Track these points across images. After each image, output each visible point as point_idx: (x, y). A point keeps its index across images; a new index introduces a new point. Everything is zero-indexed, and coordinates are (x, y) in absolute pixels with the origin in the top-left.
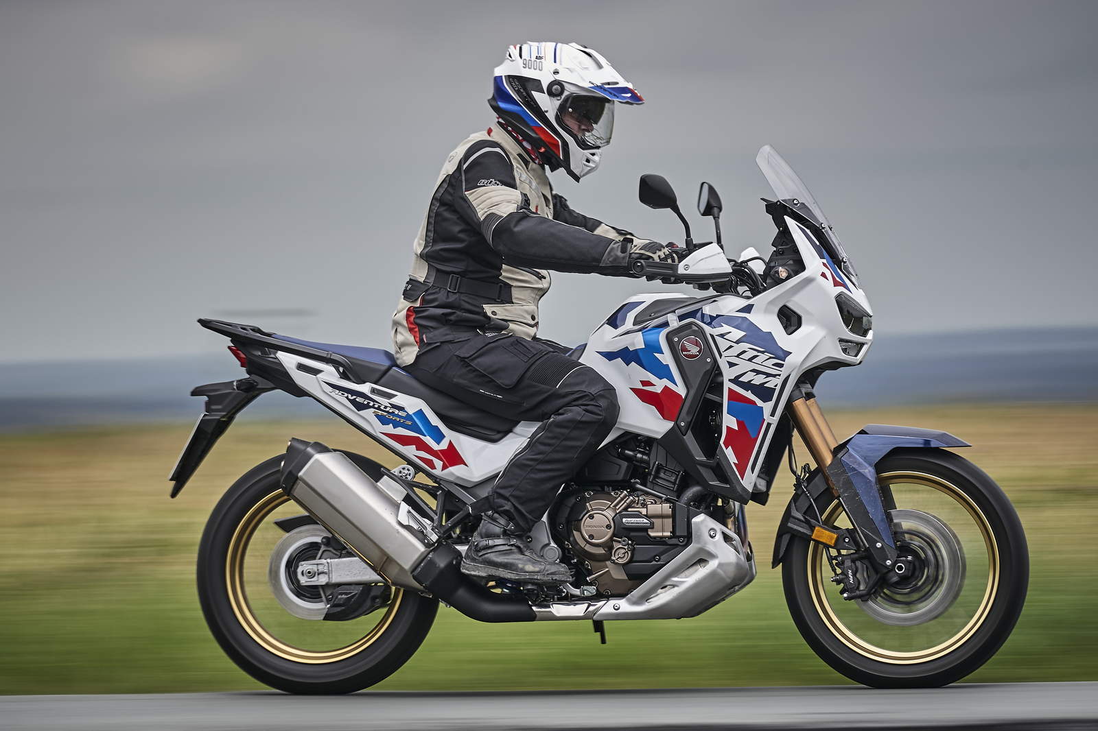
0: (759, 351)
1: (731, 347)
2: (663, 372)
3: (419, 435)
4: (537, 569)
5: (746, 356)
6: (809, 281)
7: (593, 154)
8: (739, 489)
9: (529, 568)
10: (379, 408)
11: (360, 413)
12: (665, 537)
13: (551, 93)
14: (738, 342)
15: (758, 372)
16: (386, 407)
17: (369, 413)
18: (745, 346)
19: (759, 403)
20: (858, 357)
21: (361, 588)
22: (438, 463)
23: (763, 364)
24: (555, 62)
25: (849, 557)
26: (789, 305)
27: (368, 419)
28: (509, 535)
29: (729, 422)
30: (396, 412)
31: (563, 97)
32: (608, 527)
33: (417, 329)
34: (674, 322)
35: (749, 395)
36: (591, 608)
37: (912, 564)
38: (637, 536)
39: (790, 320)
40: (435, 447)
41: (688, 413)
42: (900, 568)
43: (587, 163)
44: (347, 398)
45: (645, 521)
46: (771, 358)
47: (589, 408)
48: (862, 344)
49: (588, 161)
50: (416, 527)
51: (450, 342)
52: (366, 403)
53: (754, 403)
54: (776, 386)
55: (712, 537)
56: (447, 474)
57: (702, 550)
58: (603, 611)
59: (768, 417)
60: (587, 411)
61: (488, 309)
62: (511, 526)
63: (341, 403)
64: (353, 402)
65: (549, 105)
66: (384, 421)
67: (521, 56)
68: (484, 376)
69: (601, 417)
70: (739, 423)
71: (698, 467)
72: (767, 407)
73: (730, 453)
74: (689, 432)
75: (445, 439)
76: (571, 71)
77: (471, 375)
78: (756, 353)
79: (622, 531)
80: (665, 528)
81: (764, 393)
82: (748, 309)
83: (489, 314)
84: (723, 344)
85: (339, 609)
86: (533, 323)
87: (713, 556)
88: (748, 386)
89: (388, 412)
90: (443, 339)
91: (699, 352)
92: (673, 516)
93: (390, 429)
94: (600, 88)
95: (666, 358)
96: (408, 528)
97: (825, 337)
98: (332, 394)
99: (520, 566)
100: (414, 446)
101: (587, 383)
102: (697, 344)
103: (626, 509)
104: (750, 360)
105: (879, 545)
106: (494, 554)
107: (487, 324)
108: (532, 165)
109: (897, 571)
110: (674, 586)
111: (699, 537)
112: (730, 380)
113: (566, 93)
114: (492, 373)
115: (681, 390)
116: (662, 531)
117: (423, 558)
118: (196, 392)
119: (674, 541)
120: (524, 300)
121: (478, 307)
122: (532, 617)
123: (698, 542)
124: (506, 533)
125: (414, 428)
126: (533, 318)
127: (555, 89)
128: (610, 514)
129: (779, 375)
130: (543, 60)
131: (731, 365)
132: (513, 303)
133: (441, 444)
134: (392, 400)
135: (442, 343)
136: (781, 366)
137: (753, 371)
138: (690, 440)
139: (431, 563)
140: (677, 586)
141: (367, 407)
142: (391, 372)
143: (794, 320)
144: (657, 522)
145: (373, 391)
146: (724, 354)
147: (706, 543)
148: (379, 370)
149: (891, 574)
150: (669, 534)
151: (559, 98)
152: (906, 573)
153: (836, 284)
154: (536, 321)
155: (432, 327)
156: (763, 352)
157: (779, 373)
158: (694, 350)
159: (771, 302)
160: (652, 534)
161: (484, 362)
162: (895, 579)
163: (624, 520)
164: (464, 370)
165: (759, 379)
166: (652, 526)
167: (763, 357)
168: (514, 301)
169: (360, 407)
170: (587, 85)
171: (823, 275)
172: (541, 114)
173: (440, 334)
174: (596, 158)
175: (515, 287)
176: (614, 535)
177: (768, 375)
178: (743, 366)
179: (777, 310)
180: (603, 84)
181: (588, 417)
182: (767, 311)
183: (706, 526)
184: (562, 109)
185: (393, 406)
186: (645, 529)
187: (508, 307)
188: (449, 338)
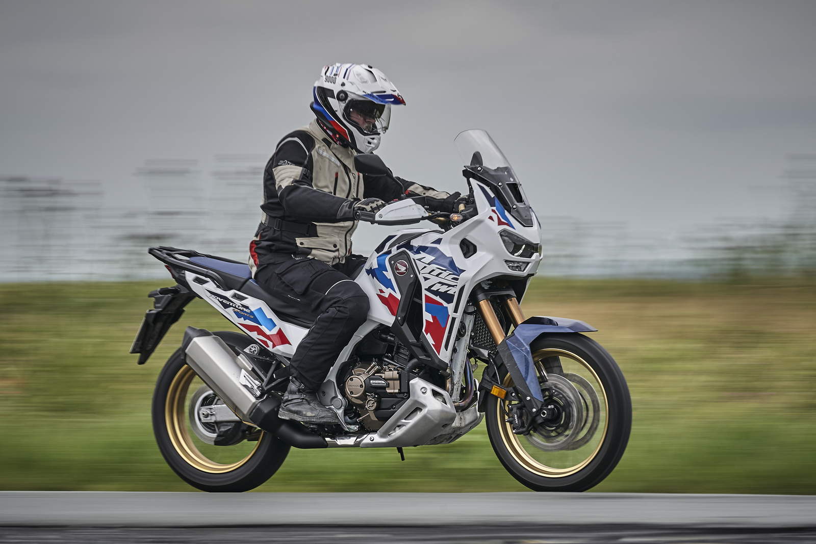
0: (442, 270)
1: (425, 267)
2: (388, 284)
3: (258, 325)
4: (314, 415)
5: (435, 273)
6: (479, 222)
7: (373, 139)
8: (437, 361)
9: (309, 414)
10: (235, 307)
11: (226, 310)
12: (396, 393)
13: (339, 99)
14: (429, 264)
15: (443, 284)
16: (239, 306)
17: (230, 310)
18: (434, 266)
19: (445, 304)
20: (525, 271)
21: (233, 424)
22: (270, 344)
23: (446, 278)
24: (344, 78)
25: (515, 406)
26: (467, 238)
27: (230, 313)
28: (301, 392)
29: (427, 317)
30: (245, 309)
31: (347, 101)
32: (361, 386)
33: (256, 256)
34: (394, 251)
35: (438, 299)
36: (358, 440)
37: (551, 411)
38: (379, 392)
39: (468, 248)
40: (268, 332)
41: (402, 311)
42: (544, 414)
43: (369, 145)
44: (218, 300)
45: (383, 382)
46: (450, 274)
47: (341, 309)
48: (528, 263)
49: (369, 143)
50: (250, 386)
51: (273, 264)
52: (228, 303)
53: (441, 304)
54: (455, 293)
55: (423, 393)
56: (276, 350)
57: (416, 402)
58: (364, 442)
59: (452, 313)
60: (339, 311)
61: (298, 241)
62: (302, 386)
63: (215, 303)
64: (221, 303)
65: (338, 106)
66: (239, 316)
67: (325, 74)
68: (288, 286)
69: (347, 315)
70: (434, 318)
71: (413, 347)
72: (451, 307)
73: (429, 337)
74: (405, 324)
75: (276, 327)
76: (352, 84)
77: (283, 285)
78: (441, 271)
79: (369, 389)
80: (395, 388)
81: (448, 298)
82: (438, 241)
83: (298, 244)
84: (420, 265)
85: (221, 438)
86: (334, 249)
87: (424, 406)
88: (436, 293)
89: (240, 309)
90: (268, 262)
91: (406, 270)
92: (400, 379)
93: (242, 320)
94: (371, 95)
95: (389, 274)
96: (245, 386)
97: (493, 259)
98: (211, 298)
99: (304, 413)
100: (256, 332)
101: (342, 292)
102: (405, 266)
103: (374, 374)
104: (437, 276)
105: (528, 398)
106: (291, 405)
107: (296, 251)
108: (333, 145)
109: (542, 415)
110: (403, 425)
111: (414, 393)
112: (425, 289)
113: (349, 99)
114: (292, 284)
115: (398, 296)
116: (393, 389)
117: (254, 405)
118: (150, 296)
119: (401, 395)
120: (327, 234)
121: (291, 239)
122: (325, 445)
123: (414, 396)
124: (299, 391)
125: (255, 320)
126: (335, 246)
127: (342, 96)
128: (363, 378)
129: (456, 286)
130: (337, 77)
131: (426, 279)
132: (318, 237)
133: (272, 331)
134: (242, 301)
135: (268, 264)
136: (457, 279)
137: (439, 283)
138: (405, 329)
139: (259, 410)
140: (405, 426)
141: (228, 306)
142: (248, 283)
143: (471, 248)
144: (390, 382)
145: (235, 296)
146: (421, 272)
147: (419, 397)
148: (240, 282)
149: (538, 418)
150: (397, 391)
151: (344, 102)
152: (548, 417)
153: (500, 223)
154: (337, 248)
155: (263, 254)
156: (445, 271)
157: (456, 284)
158: (403, 269)
159: (454, 237)
160: (388, 391)
161: (289, 277)
162: (540, 421)
163: (371, 381)
164: (279, 282)
165: (443, 289)
166: (388, 386)
167: (445, 274)
168: (319, 235)
169: (226, 306)
170: (361, 93)
171: (491, 218)
172: (333, 113)
173: (268, 258)
174: (375, 141)
175: (319, 226)
176: (365, 391)
177: (449, 286)
178: (433, 280)
179: (459, 242)
180: (372, 93)
181: (339, 315)
182: (450, 243)
183: (419, 386)
184: (346, 109)
185: (243, 306)
186: (384, 388)
187: (313, 239)
188: (272, 261)
